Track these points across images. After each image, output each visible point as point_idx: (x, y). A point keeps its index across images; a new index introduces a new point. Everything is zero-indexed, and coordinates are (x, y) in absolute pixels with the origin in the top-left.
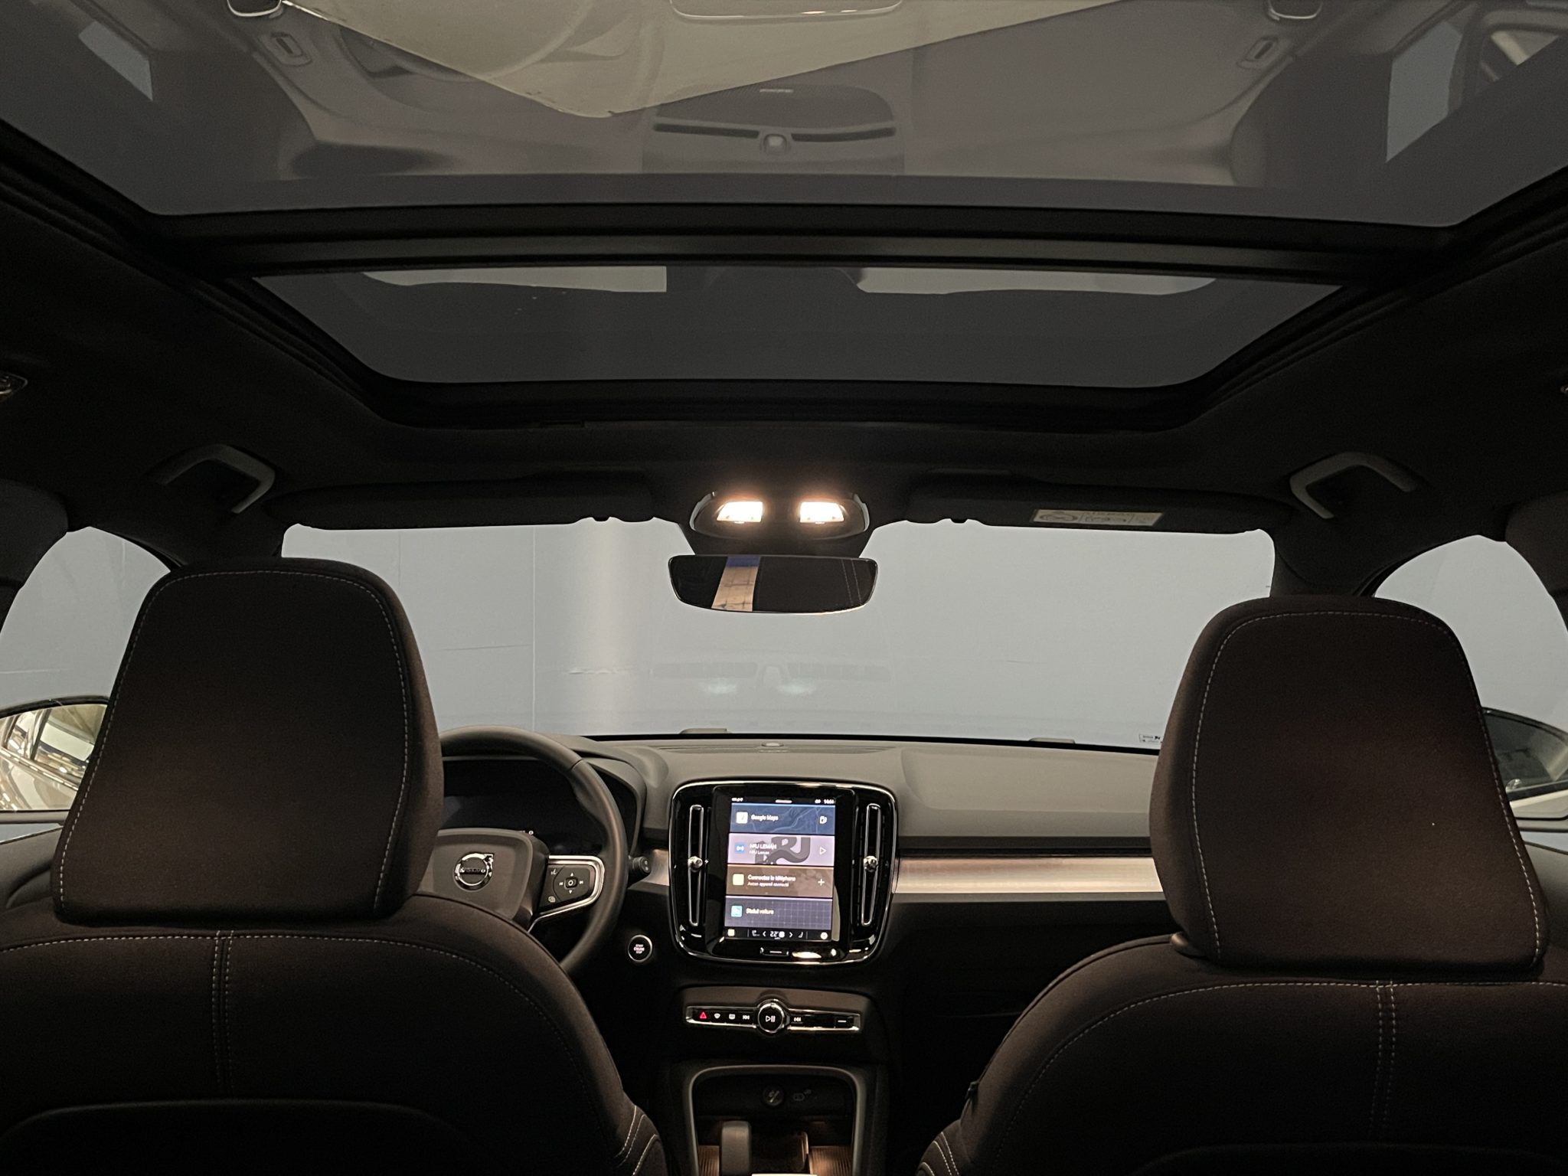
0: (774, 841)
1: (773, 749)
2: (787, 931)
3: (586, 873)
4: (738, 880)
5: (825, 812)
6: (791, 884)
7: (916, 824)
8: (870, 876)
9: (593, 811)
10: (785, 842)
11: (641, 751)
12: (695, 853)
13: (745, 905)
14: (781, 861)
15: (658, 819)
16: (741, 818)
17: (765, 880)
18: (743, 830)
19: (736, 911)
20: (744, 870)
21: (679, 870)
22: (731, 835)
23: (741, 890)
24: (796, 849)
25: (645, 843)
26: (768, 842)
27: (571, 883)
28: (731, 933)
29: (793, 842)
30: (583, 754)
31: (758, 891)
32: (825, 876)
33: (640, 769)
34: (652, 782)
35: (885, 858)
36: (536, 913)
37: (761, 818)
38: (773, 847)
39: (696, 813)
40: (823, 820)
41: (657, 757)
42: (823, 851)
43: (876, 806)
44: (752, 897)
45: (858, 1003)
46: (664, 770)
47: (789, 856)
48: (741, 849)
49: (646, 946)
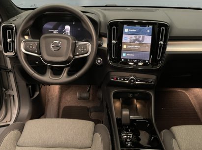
0: (135, 37)
1: (129, 10)
2: (137, 60)
3: (86, 47)
4: (125, 47)
5: (149, 29)
6: (139, 48)
7: (174, 33)
8: (161, 47)
9: (87, 29)
10: (138, 37)
11: (98, 11)
12: (114, 40)
13: (126, 53)
14: (136, 42)
15: (104, 30)
16: (126, 30)
17: (132, 47)
18: (127, 34)
19: (124, 55)
20: (127, 44)
21: (109, 43)
22: (123, 35)
23: (125, 50)
24: (141, 39)
25: (100, 36)
26: (133, 37)
27: (82, 49)
28: (123, 60)
29: (140, 37)
30: (83, 12)
31: (130, 50)
32: (148, 46)
33: (98, 16)
34: (102, 20)
35: (165, 42)
36: (73, 57)
37: (132, 30)
38: (134, 38)
39: (114, 28)
40: (149, 31)
41: (102, 13)
42: (148, 40)
43: (164, 28)
44: (128, 51)
45: (154, 77)
46: (105, 16)
47: (139, 41)
48: (126, 39)
49: (101, 60)
